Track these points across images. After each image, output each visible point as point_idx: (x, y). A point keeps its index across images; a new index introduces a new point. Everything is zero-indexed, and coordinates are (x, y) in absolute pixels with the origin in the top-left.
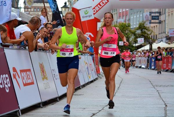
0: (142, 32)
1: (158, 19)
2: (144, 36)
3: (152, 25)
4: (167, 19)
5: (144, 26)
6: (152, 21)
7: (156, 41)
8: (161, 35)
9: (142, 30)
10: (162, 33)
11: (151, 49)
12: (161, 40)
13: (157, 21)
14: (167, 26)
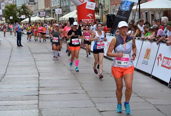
0: (24, 10)
1: (33, 2)
2: (25, 13)
3: (30, 5)
4: (39, 1)
5: (25, 7)
6: (30, 3)
7: (33, 16)
8: (36, 11)
9: (24, 9)
10: (36, 10)
11: (30, 21)
12: (36, 14)
13: (33, 3)
14: (39, 6)
